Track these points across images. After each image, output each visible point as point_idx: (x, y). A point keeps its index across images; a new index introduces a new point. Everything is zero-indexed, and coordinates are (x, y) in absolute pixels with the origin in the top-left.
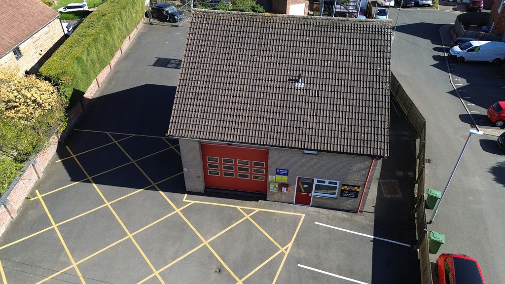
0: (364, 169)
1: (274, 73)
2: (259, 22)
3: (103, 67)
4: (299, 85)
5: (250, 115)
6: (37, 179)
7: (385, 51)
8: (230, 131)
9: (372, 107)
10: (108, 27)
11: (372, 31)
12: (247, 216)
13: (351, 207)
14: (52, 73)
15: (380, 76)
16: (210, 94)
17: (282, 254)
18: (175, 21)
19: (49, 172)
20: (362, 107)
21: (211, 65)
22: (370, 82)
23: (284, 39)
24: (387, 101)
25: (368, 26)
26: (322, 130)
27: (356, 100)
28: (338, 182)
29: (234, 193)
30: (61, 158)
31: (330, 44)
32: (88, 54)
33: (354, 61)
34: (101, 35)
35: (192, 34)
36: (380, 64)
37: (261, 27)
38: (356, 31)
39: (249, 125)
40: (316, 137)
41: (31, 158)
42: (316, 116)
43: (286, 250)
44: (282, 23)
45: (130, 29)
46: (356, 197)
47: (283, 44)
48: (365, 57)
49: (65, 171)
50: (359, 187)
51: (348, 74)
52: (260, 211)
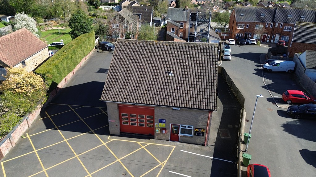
0: (206, 119)
1: (158, 69)
2: (151, 45)
3: (69, 72)
4: (170, 75)
5: (145, 90)
6: (28, 127)
7: (215, 58)
8: (133, 98)
9: (208, 85)
10: (74, 52)
11: (208, 49)
12: (143, 147)
13: (201, 142)
14: (42, 72)
15: (212, 70)
16: (124, 79)
17: (161, 166)
18: (111, 50)
19: (35, 124)
20: (203, 85)
21: (125, 65)
22: (207, 73)
23: (163, 52)
24: (216, 82)
25: (206, 46)
26: (182, 97)
27: (200, 82)
28: (193, 127)
29: (136, 135)
30: (42, 117)
31: (187, 55)
32: (62, 64)
33: (199, 63)
34: (69, 55)
35: (116, 50)
36: (212, 64)
37: (152, 47)
38: (200, 49)
39: (144, 94)
40: (179, 100)
41: (26, 115)
42: (179, 90)
43: (163, 164)
44: (162, 45)
45: (86, 54)
46: (203, 136)
47: (163, 55)
48: (204, 61)
49: (43, 124)
50: (204, 129)
51: (196, 69)
52: (150, 144)
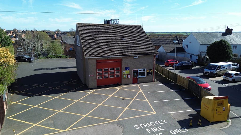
1: (114, 38)
2: (102, 26)
4: (124, 40)
5: (113, 48)
8: (108, 53)
9: (148, 43)
11: (137, 27)
12: (120, 89)
13: (151, 80)
16: (95, 44)
17: (141, 92)
19: (11, 97)
20: (145, 43)
21: (91, 37)
27: (142, 42)
28: (145, 69)
30: (12, 93)
33: (136, 33)
40: (137, 51)
42: (134, 46)
44: (110, 26)
46: (152, 75)
51: (136, 36)
52: (122, 87)
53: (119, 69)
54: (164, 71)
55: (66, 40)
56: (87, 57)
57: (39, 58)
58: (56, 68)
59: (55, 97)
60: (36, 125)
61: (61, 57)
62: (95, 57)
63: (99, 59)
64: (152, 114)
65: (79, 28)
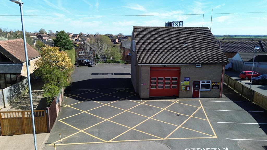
1: (174, 42)
2: (161, 29)
4: (185, 45)
5: (170, 55)
12: (176, 102)
13: (217, 95)
19: (65, 100)
25: (201, 29)
26: (201, 57)
28: (210, 81)
30: (67, 97)
33: (201, 37)
38: (197, 30)
39: (171, 58)
42: (196, 53)
43: (201, 107)
44: (170, 29)
46: (218, 88)
47: (173, 34)
48: (204, 36)
50: (219, 82)
51: (201, 41)
52: (179, 100)
53: (176, 79)
54: (236, 85)
55: (125, 45)
56: (140, 64)
57: (97, 63)
58: (112, 74)
59: (105, 105)
60: (82, 131)
61: (118, 62)
62: (149, 64)
63: (153, 67)
64: (212, 138)
65: (135, 31)
